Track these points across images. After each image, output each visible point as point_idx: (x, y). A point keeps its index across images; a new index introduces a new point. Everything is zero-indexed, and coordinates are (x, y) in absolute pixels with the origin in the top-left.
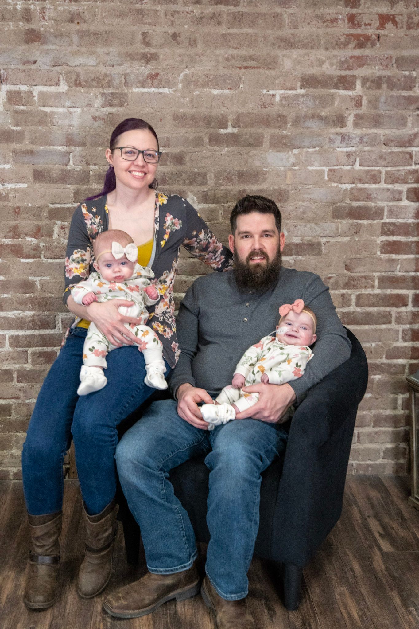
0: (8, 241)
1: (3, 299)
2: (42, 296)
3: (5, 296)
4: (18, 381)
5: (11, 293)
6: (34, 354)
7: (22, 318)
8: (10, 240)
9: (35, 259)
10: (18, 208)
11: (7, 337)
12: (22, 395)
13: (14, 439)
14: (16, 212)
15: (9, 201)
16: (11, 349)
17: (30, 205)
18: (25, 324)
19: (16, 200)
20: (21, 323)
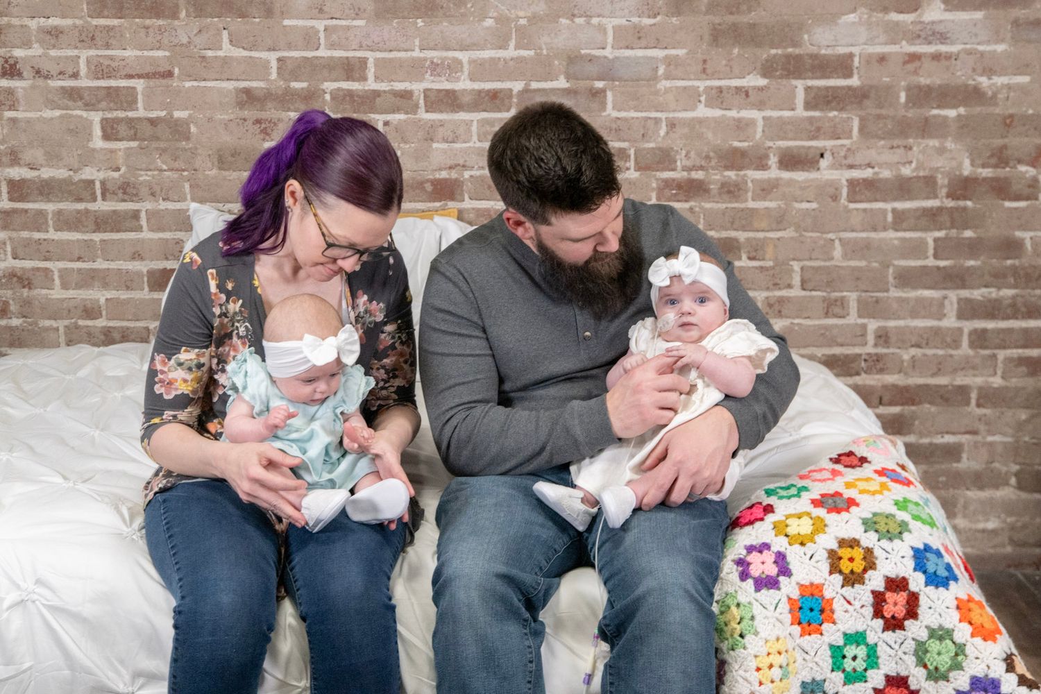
0: (986, 173)
1: (968, 268)
2: (1033, 263)
3: (972, 263)
4: (978, 405)
5: (982, 258)
6: (1009, 360)
7: (996, 300)
8: (990, 170)
9: (1029, 202)
10: (1011, 116)
11: (966, 331)
12: (982, 428)
13: (962, 501)
14: (1005, 123)
15: (996, 104)
16: (971, 352)
17: (1031, 112)
18: (999, 310)
19: (1009, 103)
20: (993, 308)
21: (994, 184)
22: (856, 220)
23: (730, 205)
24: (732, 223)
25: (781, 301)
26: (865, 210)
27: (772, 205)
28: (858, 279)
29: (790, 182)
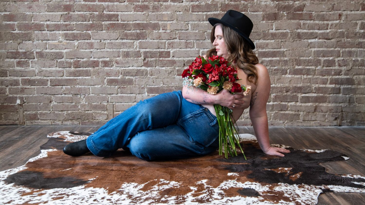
9: (245, 12)
21: (234, 6)
22: (194, 18)
23: (156, 13)
24: (157, 18)
25: (172, 43)
26: (197, 14)
27: (169, 13)
28: (196, 36)
29: (174, 6)
